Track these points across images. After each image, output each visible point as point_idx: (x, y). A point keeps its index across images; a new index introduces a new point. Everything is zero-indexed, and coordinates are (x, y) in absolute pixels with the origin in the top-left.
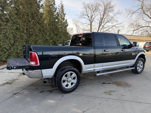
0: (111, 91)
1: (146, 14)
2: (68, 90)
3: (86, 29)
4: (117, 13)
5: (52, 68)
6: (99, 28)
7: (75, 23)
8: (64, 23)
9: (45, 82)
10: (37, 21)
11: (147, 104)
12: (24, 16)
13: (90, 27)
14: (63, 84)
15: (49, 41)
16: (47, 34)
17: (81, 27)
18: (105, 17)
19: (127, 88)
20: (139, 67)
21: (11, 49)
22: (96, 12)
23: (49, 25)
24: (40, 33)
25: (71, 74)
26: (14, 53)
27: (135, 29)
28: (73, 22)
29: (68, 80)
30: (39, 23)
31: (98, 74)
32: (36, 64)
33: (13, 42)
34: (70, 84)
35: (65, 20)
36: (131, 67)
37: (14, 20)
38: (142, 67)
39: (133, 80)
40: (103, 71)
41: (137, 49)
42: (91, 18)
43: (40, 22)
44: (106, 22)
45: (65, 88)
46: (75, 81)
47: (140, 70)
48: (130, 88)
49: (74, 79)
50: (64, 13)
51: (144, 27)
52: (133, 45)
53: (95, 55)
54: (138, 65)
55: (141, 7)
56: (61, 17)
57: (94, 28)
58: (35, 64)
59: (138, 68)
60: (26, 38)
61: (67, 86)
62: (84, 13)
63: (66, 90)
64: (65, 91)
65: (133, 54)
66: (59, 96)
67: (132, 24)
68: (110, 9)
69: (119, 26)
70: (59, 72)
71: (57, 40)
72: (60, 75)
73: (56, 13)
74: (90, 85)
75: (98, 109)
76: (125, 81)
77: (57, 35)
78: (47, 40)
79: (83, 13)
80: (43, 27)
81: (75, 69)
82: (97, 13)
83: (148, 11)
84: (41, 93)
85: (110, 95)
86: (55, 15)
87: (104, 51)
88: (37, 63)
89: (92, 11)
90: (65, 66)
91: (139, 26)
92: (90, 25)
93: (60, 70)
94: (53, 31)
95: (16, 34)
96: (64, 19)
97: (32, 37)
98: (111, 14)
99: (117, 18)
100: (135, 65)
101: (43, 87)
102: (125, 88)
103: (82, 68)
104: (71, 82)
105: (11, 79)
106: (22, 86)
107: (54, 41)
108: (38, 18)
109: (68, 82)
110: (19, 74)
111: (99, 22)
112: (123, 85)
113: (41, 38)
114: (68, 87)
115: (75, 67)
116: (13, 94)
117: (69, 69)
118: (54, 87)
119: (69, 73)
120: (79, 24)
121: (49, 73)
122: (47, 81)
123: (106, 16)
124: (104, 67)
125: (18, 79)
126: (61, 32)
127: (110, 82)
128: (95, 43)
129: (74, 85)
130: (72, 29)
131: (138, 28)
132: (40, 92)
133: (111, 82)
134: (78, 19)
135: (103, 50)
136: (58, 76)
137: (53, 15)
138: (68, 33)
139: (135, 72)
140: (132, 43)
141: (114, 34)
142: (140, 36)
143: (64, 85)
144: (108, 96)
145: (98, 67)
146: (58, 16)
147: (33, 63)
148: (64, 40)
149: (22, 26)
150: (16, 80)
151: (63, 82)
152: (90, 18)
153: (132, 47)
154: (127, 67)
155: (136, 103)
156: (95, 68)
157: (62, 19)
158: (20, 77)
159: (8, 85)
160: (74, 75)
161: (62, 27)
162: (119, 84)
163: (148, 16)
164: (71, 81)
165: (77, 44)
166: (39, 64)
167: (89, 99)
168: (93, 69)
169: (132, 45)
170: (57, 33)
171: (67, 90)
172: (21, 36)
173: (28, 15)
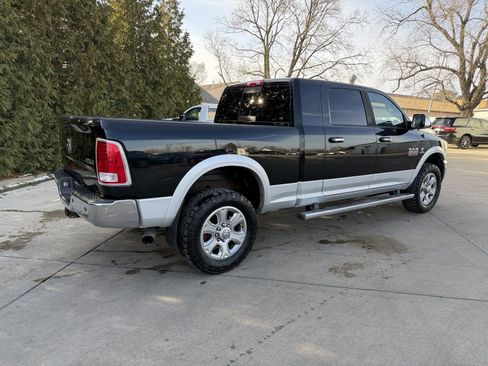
0: (349, 266)
1: (440, 28)
2: (221, 265)
3: (251, 70)
4: (352, 20)
5: (171, 193)
6: (292, 67)
7: (213, 46)
8: (179, 44)
9: (148, 240)
10: (89, 34)
11: (459, 301)
12: (44, 14)
13: (262, 63)
14: (205, 244)
15: (130, 104)
16: (126, 82)
17: (236, 61)
18: (311, 32)
19: (395, 256)
20: (426, 192)
21: (6, 130)
22: (284, 12)
23: (130, 49)
24: (100, 78)
25: (230, 214)
26: (15, 143)
27: (404, 76)
28: (207, 42)
29: (221, 233)
30: (95, 42)
31: (309, 215)
32: (119, 182)
33: (10, 106)
34: (224, 245)
35: (182, 35)
36: (403, 192)
37: (10, 29)
38: (433, 191)
39: (408, 231)
40: (324, 205)
41: (423, 136)
42: (268, 33)
43: (99, 39)
44: (314, 48)
45: (210, 259)
46: (240, 237)
47: (426, 202)
48: (403, 255)
49: (237, 228)
50: (180, 11)
51: (431, 68)
52: (413, 125)
53: (303, 155)
54: (423, 186)
55: (427, 5)
56: (169, 24)
57: (276, 66)
58: (116, 180)
59: (422, 195)
60: (54, 93)
61: (216, 250)
62: (245, 15)
63: (213, 263)
64: (211, 266)
65: (413, 152)
66: (193, 284)
67: (396, 58)
68: (330, 4)
69: (356, 62)
70: (193, 206)
71: (159, 103)
72: (197, 216)
73: (151, 10)
74: (282, 247)
75: (319, 318)
76: (386, 235)
77: (155, 85)
78: (123, 101)
79: (239, 13)
80: (111, 56)
81: (243, 199)
82: (287, 15)
83: (446, 16)
84: (130, 277)
85: (348, 276)
86: (148, 17)
87: (331, 141)
88: (122, 179)
89: (270, 10)
90: (209, 187)
91: (418, 67)
92: (262, 57)
93: (195, 200)
94: (142, 71)
95: (20, 78)
96: (178, 31)
97: (75, 92)
98: (332, 23)
99: (350, 35)
100: (414, 188)
101: (136, 257)
102: (388, 255)
103: (263, 195)
104: (227, 241)
105: (15, 233)
106: (61, 253)
107: (147, 107)
108: (93, 26)
109: (219, 239)
110: (41, 214)
111: (292, 46)
112: (383, 248)
113: (105, 94)
114: (220, 253)
115: (242, 191)
116: (36, 281)
117: (224, 196)
118: (171, 256)
119: (223, 210)
120: (227, 51)
121: (160, 210)
122: (153, 235)
123: (314, 29)
124: (326, 193)
125: (40, 233)
126: (171, 76)
127: (341, 238)
128: (303, 114)
129: (236, 248)
130: (202, 67)
131: (412, 73)
132: (128, 273)
133: (344, 238)
134: (223, 35)
135: (328, 137)
136: (189, 220)
137: (140, 15)
138: (192, 81)
139: (413, 207)
140: (411, 119)
141: (360, 87)
142: (417, 98)
143: (207, 247)
144: (343, 281)
145: (309, 192)
146: (159, 19)
147: (108, 178)
148: (178, 104)
149: (40, 51)
150: (36, 234)
151: (206, 240)
152: (263, 33)
153: (410, 131)
154: (392, 193)
155: (428, 298)
156: (300, 194)
157: (171, 30)
158: (48, 224)
159: (11, 252)
160: (238, 217)
161: (171, 60)
162: (368, 245)
163: (446, 33)
164: (228, 236)
165: (241, 118)
166: (129, 182)
167: (289, 291)
168: (293, 198)
169: (410, 123)
170: (157, 79)
171: (217, 265)
172: (34, 85)
173: (57, 14)
